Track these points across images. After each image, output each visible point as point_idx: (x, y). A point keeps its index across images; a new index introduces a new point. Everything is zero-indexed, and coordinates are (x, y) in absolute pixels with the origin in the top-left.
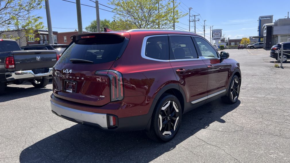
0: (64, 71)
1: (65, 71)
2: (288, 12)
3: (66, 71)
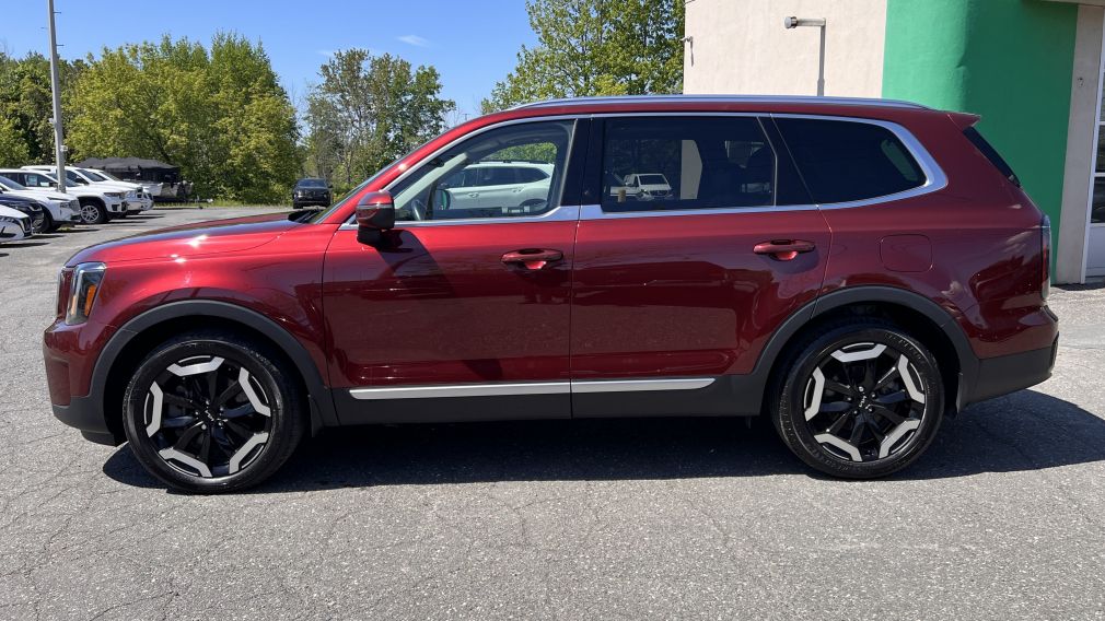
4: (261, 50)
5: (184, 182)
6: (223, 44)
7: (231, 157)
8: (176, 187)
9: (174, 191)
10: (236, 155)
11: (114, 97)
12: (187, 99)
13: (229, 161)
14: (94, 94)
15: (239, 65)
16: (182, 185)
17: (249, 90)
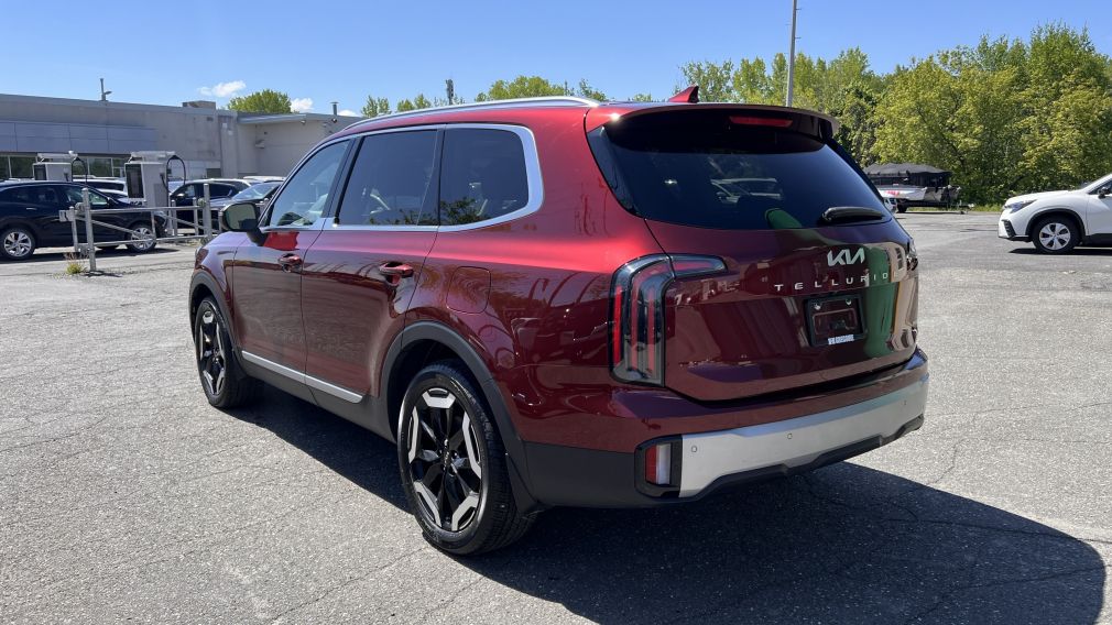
0: (834, 257)
1: (839, 259)
2: (102, 80)
3: (844, 257)
4: (1084, 39)
5: (949, 186)
6: (1043, 37)
7: (1024, 159)
8: (940, 192)
9: (938, 196)
10: (1031, 157)
11: (913, 105)
12: (985, 100)
13: (1021, 163)
14: (896, 105)
15: (1055, 58)
16: (947, 190)
17: (1061, 83)
